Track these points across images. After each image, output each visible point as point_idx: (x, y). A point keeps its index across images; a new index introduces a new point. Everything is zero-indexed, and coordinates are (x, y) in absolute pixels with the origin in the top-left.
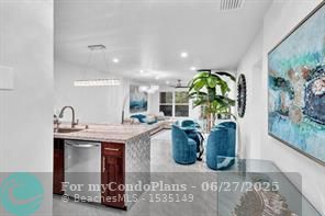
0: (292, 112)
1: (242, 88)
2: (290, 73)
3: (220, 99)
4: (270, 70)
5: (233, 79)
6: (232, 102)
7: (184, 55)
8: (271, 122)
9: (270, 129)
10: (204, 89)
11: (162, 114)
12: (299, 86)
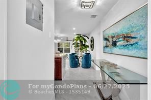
0: (109, 46)
1: (92, 41)
2: (109, 37)
3: (84, 45)
4: (104, 36)
5: (88, 38)
6: (88, 46)
7: (74, 29)
8: (104, 49)
9: (104, 51)
10: (79, 42)
11: (59, 52)
12: (111, 40)
